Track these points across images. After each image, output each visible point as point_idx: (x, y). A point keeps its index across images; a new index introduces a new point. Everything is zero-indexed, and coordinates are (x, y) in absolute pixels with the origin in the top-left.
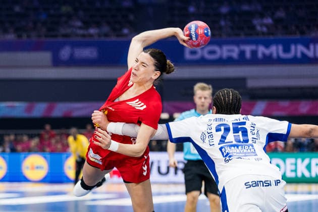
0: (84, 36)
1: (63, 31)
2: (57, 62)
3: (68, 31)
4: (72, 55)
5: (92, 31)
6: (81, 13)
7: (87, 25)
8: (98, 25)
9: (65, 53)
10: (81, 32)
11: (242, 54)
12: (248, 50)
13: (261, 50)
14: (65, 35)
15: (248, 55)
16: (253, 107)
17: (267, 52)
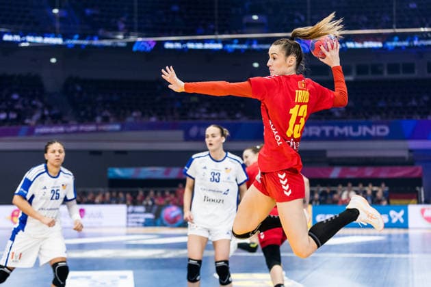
1: (191, 115)
2: (187, 138)
3: (197, 116)
4: (199, 133)
5: (213, 115)
7: (210, 111)
9: (194, 131)
10: (205, 116)
11: (323, 132)
12: (327, 129)
13: (337, 130)
14: (194, 119)
15: (327, 133)
16: (330, 171)
17: (341, 131)
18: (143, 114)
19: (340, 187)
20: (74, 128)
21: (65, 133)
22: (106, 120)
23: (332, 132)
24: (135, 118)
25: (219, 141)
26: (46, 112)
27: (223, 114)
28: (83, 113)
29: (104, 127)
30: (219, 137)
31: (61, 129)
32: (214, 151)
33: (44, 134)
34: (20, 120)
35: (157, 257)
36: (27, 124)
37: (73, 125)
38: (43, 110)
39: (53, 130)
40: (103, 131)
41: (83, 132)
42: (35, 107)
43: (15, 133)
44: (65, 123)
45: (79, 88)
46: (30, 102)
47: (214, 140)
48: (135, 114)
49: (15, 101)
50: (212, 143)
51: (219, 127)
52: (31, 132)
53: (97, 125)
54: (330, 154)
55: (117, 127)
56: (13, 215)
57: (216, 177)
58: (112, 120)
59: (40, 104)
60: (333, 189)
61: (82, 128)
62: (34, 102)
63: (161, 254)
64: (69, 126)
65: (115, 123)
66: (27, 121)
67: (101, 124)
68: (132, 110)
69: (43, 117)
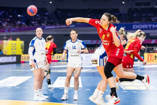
11: (148, 27)
12: (150, 26)
13: (154, 26)
15: (150, 27)
16: (151, 41)
17: (155, 26)
19: (155, 47)
20: (58, 27)
21: (56, 28)
23: (152, 27)
28: (61, 21)
31: (54, 27)
33: (48, 29)
35: (89, 72)
36: (42, 25)
37: (58, 25)
38: (47, 20)
39: (51, 27)
40: (69, 28)
41: (62, 28)
44: (55, 25)
45: (60, 12)
46: (43, 17)
49: (38, 17)
54: (151, 35)
55: (74, 26)
59: (47, 18)
60: (153, 47)
61: (61, 26)
62: (44, 18)
64: (57, 26)
66: (42, 24)
69: (48, 23)
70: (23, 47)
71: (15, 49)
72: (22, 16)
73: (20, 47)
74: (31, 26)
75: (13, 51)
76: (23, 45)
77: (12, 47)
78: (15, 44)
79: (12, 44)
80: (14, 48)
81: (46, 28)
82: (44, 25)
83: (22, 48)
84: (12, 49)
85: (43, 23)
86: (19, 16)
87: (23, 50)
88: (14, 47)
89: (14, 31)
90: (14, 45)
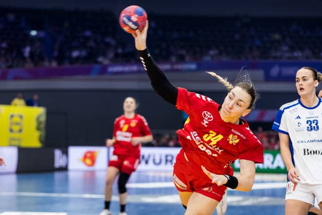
0: (290, 58)
1: (273, 54)
2: (268, 78)
3: (278, 54)
4: (280, 73)
5: (297, 54)
6: (288, 40)
7: (292, 49)
8: (301, 49)
9: (275, 71)
10: (288, 55)
14: (275, 58)
18: (221, 53)
22: (181, 59)
24: (212, 57)
25: (310, 85)
26: (120, 51)
27: (308, 52)
29: (180, 67)
30: (311, 80)
32: (305, 96)
34: (91, 57)
36: (100, 63)
38: (116, 48)
40: (178, 71)
42: (108, 45)
43: (87, 72)
46: (103, 39)
47: (305, 84)
48: (212, 53)
49: (88, 38)
50: (302, 87)
51: (311, 69)
52: (103, 70)
53: (172, 64)
55: (193, 66)
56: (85, 157)
57: (313, 125)
58: (187, 58)
59: (113, 42)
62: (108, 40)
63: (238, 201)
65: (190, 62)
66: (100, 59)
67: (177, 63)
68: (209, 48)
69: (117, 55)
70: (43, 126)
71: (20, 131)
72: (42, 34)
73: (34, 124)
74: (67, 65)
75: (12, 135)
76: (43, 119)
77: (12, 124)
78: (21, 117)
79: (12, 116)
80: (16, 128)
81: (111, 69)
82: (106, 62)
83: (38, 129)
84: (11, 131)
85: (104, 55)
86: (34, 33)
87: (43, 133)
88: (17, 124)
89: (16, 78)
90: (16, 119)
